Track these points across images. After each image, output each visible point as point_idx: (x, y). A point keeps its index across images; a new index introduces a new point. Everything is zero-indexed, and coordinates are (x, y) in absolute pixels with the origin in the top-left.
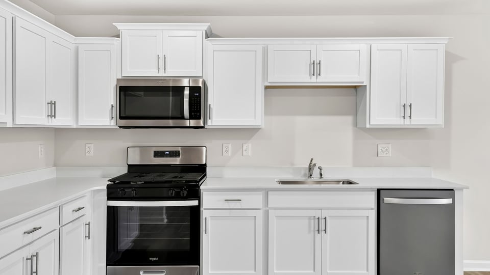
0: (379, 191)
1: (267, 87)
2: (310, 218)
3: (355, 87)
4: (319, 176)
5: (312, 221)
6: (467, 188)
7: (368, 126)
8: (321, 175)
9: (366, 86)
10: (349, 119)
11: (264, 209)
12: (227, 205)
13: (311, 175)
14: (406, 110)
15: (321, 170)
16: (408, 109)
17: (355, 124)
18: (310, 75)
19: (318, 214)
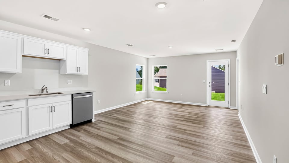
0: (72, 95)
1: (23, 56)
2: (47, 107)
3: (60, 60)
4: (46, 92)
5: (49, 108)
6: (95, 91)
7: (66, 74)
8: (47, 91)
9: (65, 60)
10: (58, 71)
11: (26, 107)
12: (4, 108)
13: (43, 92)
14: (78, 69)
15: (47, 89)
16: (79, 69)
17: (60, 73)
18: (44, 53)
19: (51, 105)
